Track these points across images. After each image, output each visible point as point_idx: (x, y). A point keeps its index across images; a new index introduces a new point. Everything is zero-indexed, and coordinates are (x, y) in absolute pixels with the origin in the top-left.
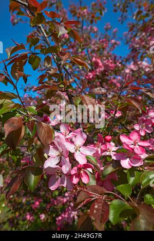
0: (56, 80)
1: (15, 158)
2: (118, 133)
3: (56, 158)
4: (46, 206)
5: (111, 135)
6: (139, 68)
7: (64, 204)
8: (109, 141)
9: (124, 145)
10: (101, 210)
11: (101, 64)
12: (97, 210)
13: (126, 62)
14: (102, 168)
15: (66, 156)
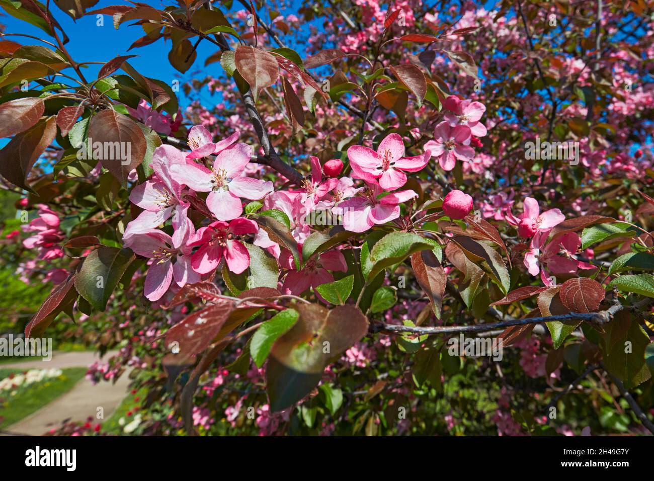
6: (483, 28)
8: (337, 174)
11: (378, 14)
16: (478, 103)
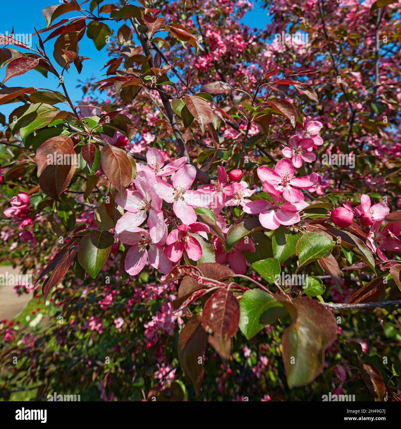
0: (140, 68)
1: (65, 215)
2: (255, 164)
3: (138, 214)
4: (126, 302)
5: (241, 169)
6: (288, 49)
7: (158, 298)
8: (238, 180)
9: (266, 185)
10: (224, 312)
11: (220, 42)
12: (217, 312)
13: (265, 38)
14: (226, 231)
15: (157, 209)
16: (317, 122)
